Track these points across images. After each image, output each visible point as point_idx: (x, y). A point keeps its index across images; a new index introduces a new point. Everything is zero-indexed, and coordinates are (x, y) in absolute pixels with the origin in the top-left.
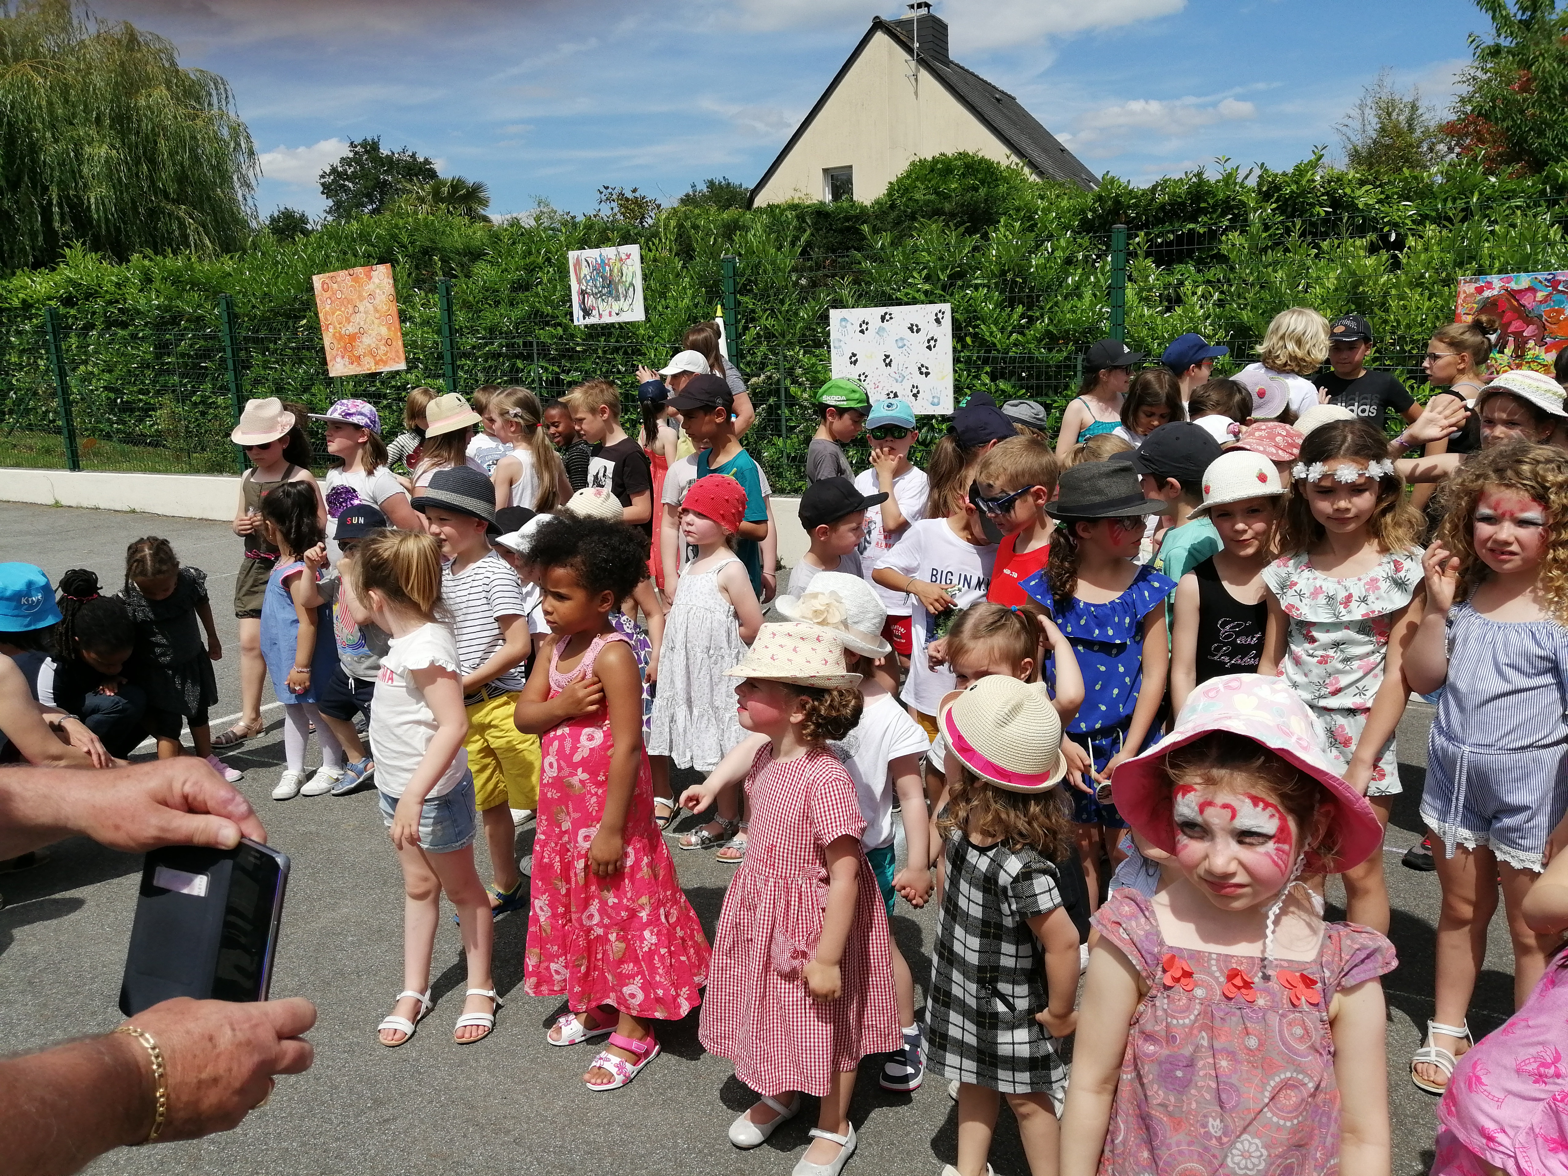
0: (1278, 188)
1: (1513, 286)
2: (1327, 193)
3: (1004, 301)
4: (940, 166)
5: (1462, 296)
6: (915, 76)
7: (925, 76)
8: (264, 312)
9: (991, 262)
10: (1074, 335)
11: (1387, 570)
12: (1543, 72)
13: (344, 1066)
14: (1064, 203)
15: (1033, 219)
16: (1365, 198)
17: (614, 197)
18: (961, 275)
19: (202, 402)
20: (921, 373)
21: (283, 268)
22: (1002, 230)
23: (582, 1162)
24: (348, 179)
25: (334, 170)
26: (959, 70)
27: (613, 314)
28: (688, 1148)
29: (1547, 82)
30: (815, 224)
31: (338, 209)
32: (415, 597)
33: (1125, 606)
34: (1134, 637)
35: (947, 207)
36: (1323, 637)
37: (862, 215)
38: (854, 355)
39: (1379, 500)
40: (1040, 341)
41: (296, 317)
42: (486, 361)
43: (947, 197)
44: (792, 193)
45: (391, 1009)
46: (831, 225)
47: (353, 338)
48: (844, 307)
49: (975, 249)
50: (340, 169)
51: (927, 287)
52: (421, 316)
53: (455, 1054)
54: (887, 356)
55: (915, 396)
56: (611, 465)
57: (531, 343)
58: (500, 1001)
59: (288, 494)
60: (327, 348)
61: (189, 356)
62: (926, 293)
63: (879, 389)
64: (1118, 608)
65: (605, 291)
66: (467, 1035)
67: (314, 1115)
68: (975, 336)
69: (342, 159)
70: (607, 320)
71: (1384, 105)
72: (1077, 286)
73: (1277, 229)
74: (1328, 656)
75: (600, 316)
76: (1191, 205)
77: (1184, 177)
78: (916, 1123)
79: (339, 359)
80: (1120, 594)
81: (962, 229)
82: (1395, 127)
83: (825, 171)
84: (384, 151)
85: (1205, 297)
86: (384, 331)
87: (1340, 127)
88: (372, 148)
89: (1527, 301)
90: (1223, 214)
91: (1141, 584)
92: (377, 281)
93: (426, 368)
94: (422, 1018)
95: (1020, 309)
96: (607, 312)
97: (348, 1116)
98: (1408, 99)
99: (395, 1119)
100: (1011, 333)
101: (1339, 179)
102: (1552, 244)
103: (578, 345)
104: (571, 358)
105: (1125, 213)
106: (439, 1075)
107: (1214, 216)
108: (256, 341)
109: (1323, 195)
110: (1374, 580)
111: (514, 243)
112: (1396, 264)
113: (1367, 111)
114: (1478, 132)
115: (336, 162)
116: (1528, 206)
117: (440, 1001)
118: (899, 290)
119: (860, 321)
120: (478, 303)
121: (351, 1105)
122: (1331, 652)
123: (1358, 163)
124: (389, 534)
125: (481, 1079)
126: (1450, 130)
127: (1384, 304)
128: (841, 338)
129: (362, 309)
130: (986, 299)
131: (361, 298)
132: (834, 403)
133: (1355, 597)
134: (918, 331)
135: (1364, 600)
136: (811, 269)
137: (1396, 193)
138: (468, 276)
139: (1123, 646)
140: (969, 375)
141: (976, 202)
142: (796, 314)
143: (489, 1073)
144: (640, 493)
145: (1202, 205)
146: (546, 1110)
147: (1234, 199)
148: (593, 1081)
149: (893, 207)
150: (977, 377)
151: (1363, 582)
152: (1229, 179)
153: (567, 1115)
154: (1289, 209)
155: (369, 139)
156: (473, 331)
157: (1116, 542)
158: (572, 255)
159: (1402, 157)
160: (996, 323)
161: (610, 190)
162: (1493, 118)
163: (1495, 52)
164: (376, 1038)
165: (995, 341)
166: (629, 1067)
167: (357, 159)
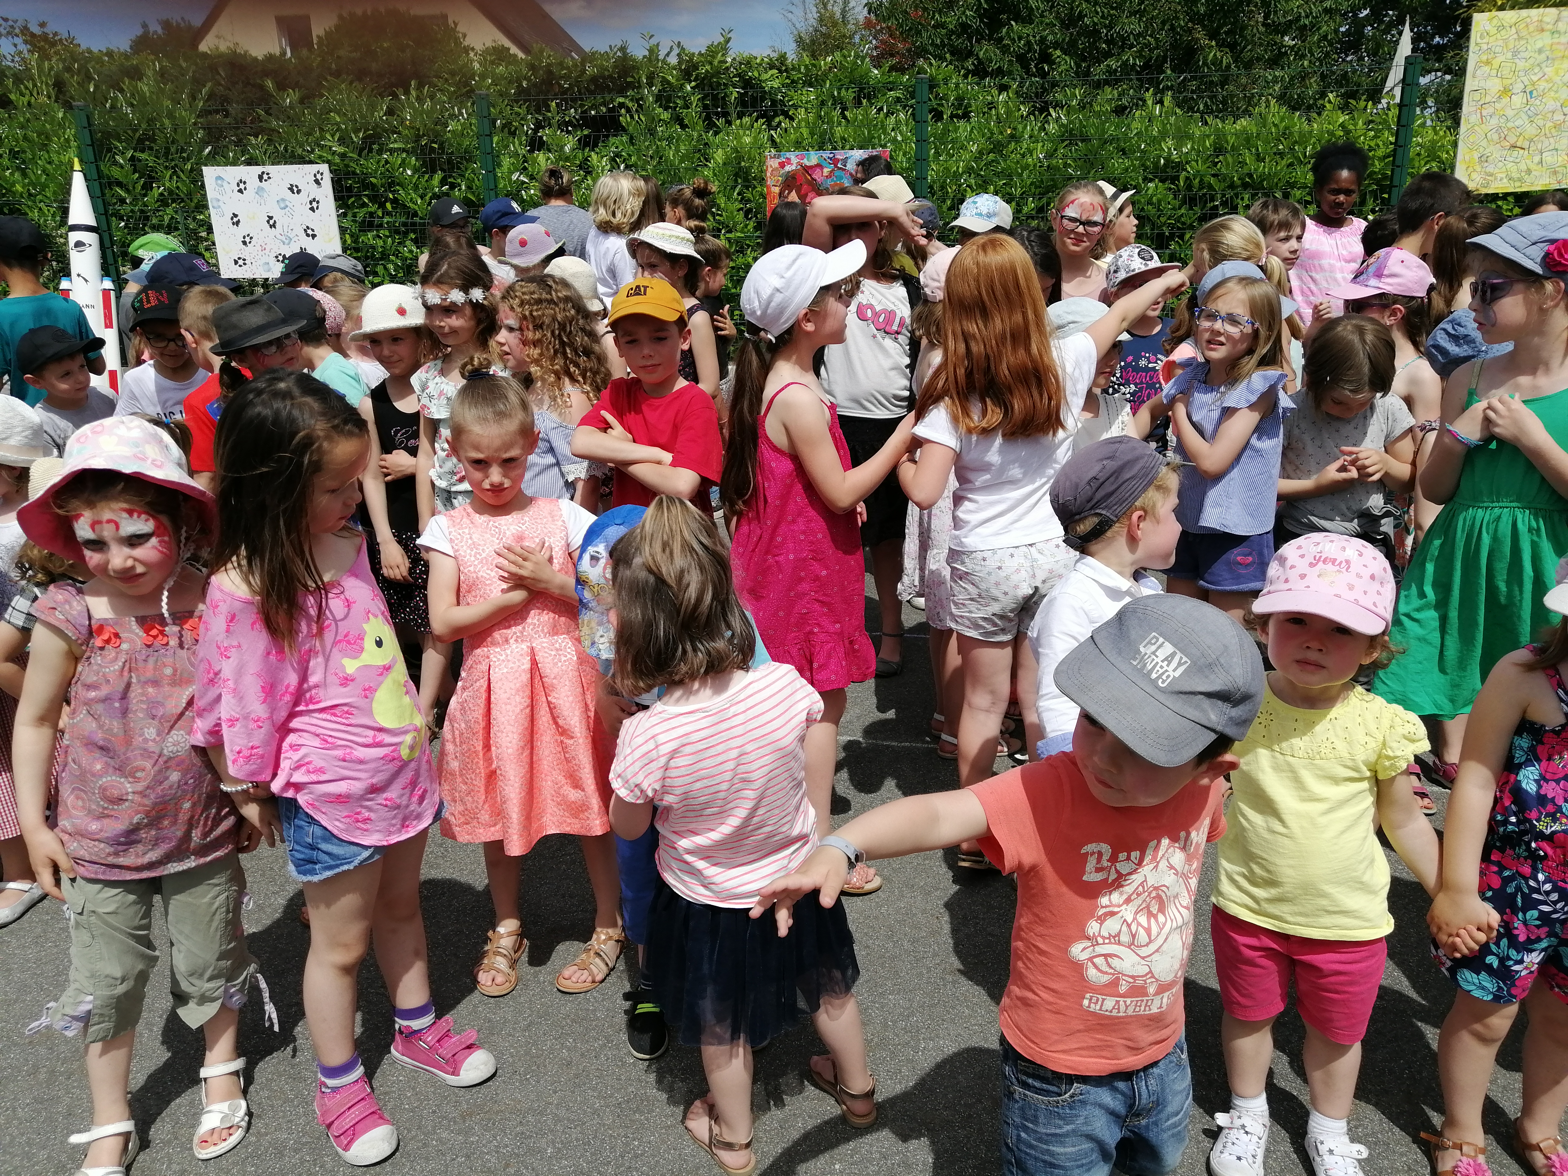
0: (695, 67)
1: (806, 162)
2: (739, 75)
3: (421, 166)
4: (370, 22)
5: (770, 170)
9: (403, 125)
16: (772, 82)
17: (17, 31)
18: (376, 138)
20: (308, 235)
22: (413, 93)
38: (235, 215)
43: (376, 57)
49: (390, 112)
51: (341, 149)
54: (271, 218)
63: (267, 252)
76: (619, 78)
82: (831, 17)
83: (279, 19)
89: (817, 175)
95: (438, 176)
101: (748, 63)
109: (735, 76)
119: (237, 180)
126: (867, 24)
128: (219, 197)
130: (403, 164)
134: (299, 192)
136: (231, 125)
152: (652, 55)
160: (415, 189)
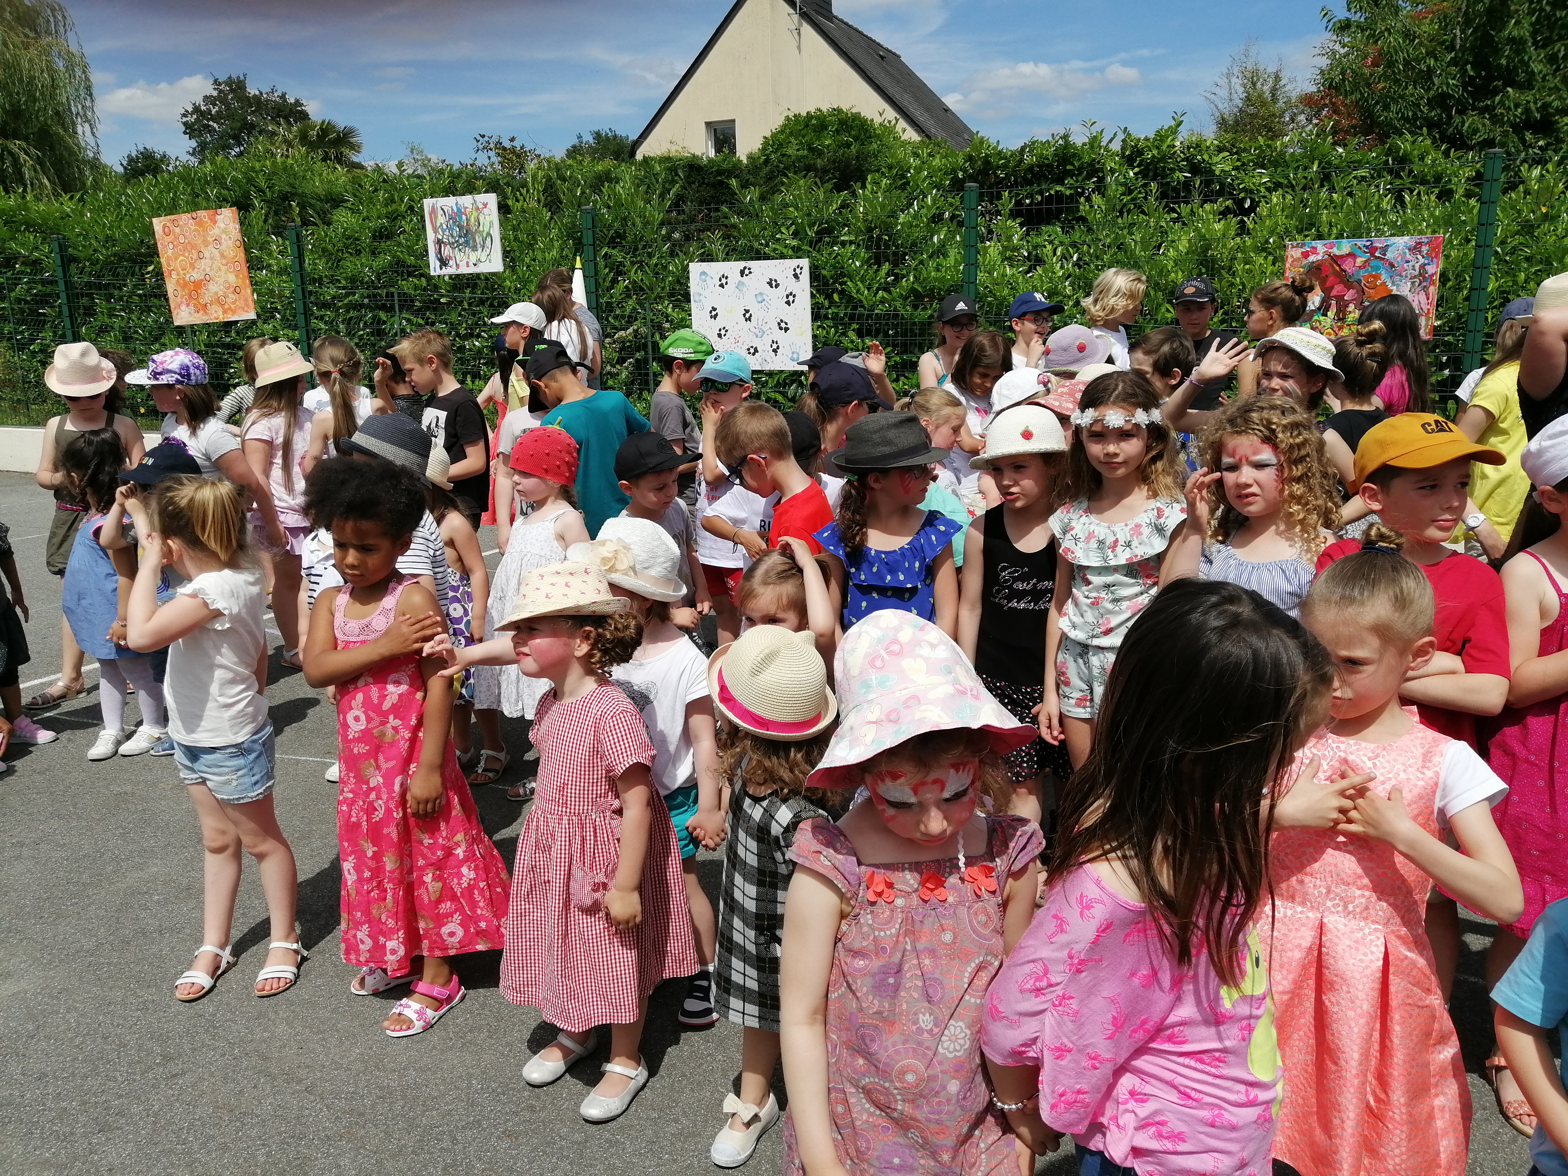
0: (1140, 153)
1: (1335, 251)
2: (1186, 159)
3: (870, 258)
4: (814, 122)
5: (1290, 260)
6: (798, 30)
7: (807, 30)
8: (108, 257)
9: (857, 218)
10: (939, 293)
11: (1151, 516)
12: (1388, 47)
13: (136, 1024)
14: (936, 162)
15: (906, 178)
16: (1222, 164)
17: (492, 146)
18: (829, 231)
19: (41, 351)
20: (781, 328)
21: (128, 210)
22: (869, 187)
23: (373, 1107)
24: (213, 119)
25: (197, 109)
26: (843, 26)
27: (471, 264)
28: (482, 1089)
29: (1392, 56)
30: (687, 177)
31: (201, 151)
32: (213, 545)
33: (914, 550)
34: (924, 580)
35: (819, 163)
36: (1096, 580)
37: (735, 170)
38: (714, 309)
39: (1148, 448)
40: (906, 298)
41: (142, 262)
42: (348, 311)
43: (820, 154)
44: (669, 146)
45: (189, 966)
46: (703, 178)
47: (198, 285)
48: (712, 260)
49: (844, 206)
50: (203, 108)
51: (795, 243)
52: (278, 264)
53: (254, 1007)
54: (747, 311)
55: (775, 351)
56: (443, 415)
57: (392, 293)
58: (305, 953)
59: (90, 443)
60: (170, 295)
61: (26, 302)
62: (793, 248)
63: (740, 344)
64: (908, 553)
65: (462, 240)
66: (267, 988)
67: (98, 1074)
68: (842, 293)
69: (206, 97)
70: (464, 270)
71: (1249, 75)
72: (943, 245)
73: (1140, 192)
74: (1099, 598)
75: (458, 266)
76: (1058, 166)
77: (1050, 139)
78: (709, 1055)
79: (183, 307)
80: (909, 539)
81: (829, 186)
82: (1260, 96)
83: (708, 124)
84: (252, 90)
85: (1065, 257)
86: (232, 278)
87: (1208, 95)
88: (237, 86)
89: (1347, 266)
90: (1089, 177)
91: (927, 529)
92: (222, 225)
93: (283, 318)
94: (224, 973)
95: (886, 267)
96: (464, 263)
97: (134, 1073)
98: (1271, 69)
99: (184, 1073)
100: (878, 290)
101: (1198, 146)
102: (1383, 213)
103: (443, 296)
104: (435, 309)
105: (994, 173)
106: (235, 1028)
107: (1080, 179)
108: (99, 287)
109: (1183, 160)
110: (1138, 526)
111: (376, 190)
112: (1243, 229)
113: (1234, 80)
114: (1333, 104)
115: (199, 101)
116: (1372, 177)
117: (243, 956)
118: (767, 245)
119: (720, 275)
120: (338, 251)
121: (139, 1062)
122: (1103, 594)
123: (1225, 131)
124: (185, 481)
125: (279, 1031)
126: (1308, 100)
127: (1230, 268)
128: (701, 292)
129: (207, 255)
130: (853, 256)
131: (206, 244)
132: (681, 356)
133: (1121, 542)
134: (777, 286)
135: (1128, 545)
136: (684, 222)
137: (1252, 161)
138: (329, 224)
139: (914, 590)
140: (836, 332)
141: (848, 159)
142: (665, 268)
143: (287, 1024)
144: (473, 442)
145: (1069, 167)
146: (342, 1058)
147: (1099, 162)
148: (392, 1027)
149: (767, 161)
150: (844, 334)
151: (1129, 527)
152: (1094, 142)
153: (363, 1061)
154: (1151, 174)
155: (234, 76)
156: (333, 281)
157: (907, 491)
158: (428, 203)
159: (1265, 126)
160: (862, 280)
161: (486, 139)
162: (1342, 90)
163: (1345, 27)
164: (173, 994)
165: (862, 298)
166: (430, 1013)
167: (221, 98)
